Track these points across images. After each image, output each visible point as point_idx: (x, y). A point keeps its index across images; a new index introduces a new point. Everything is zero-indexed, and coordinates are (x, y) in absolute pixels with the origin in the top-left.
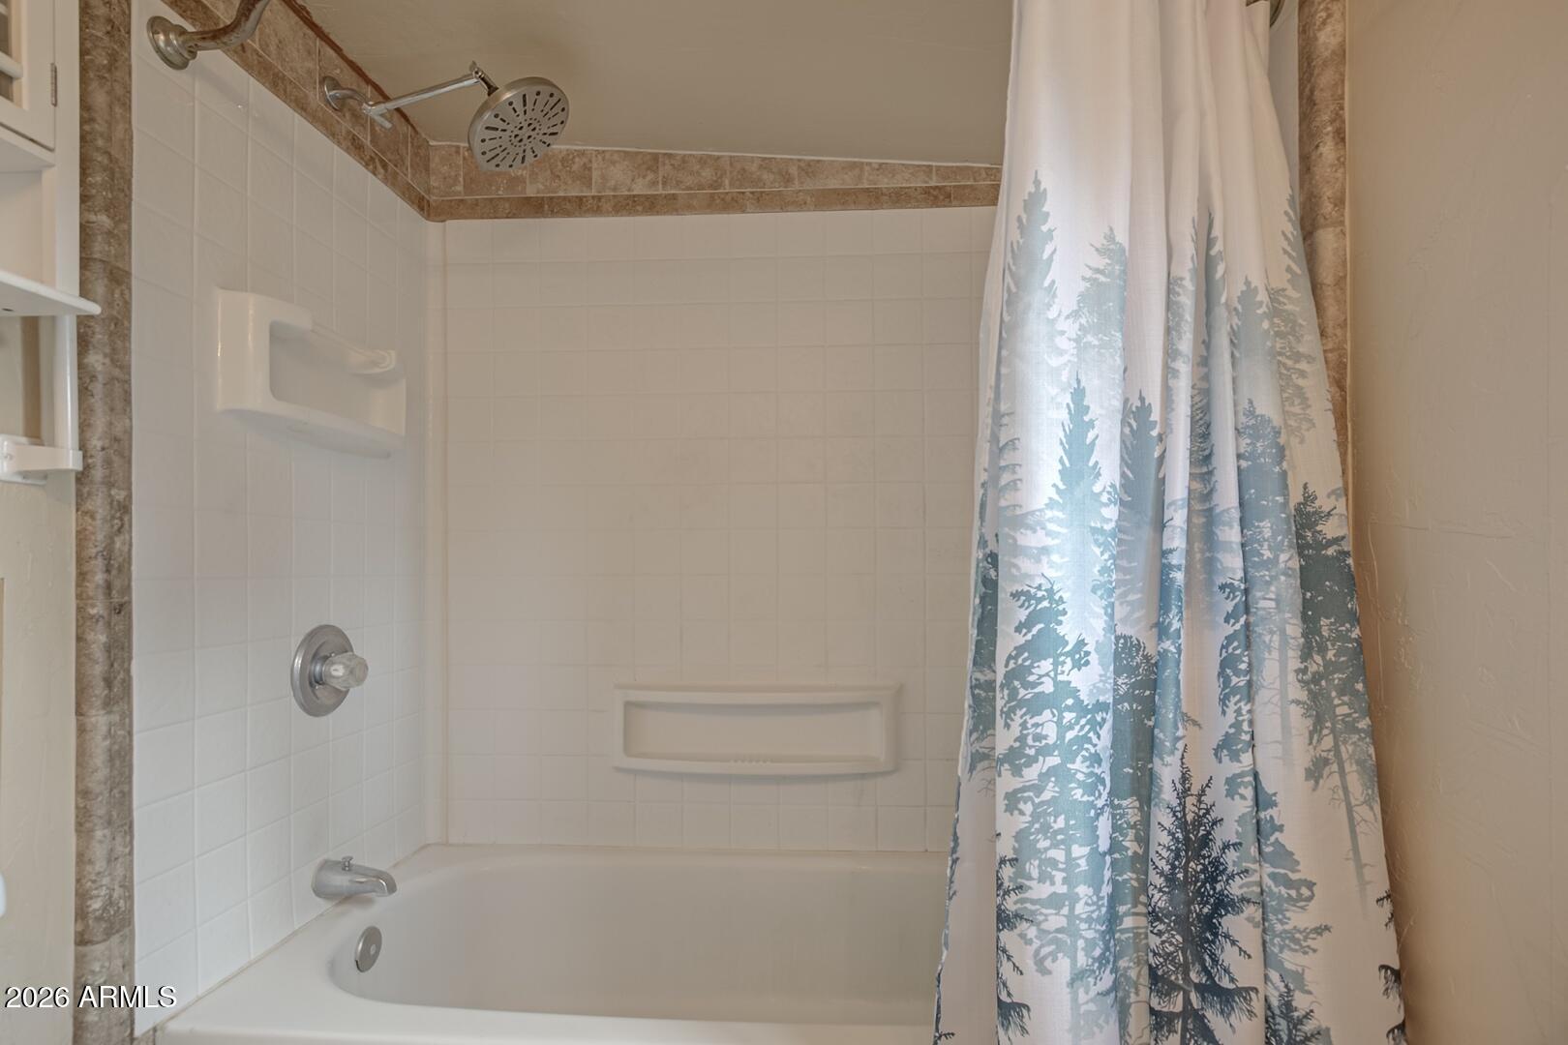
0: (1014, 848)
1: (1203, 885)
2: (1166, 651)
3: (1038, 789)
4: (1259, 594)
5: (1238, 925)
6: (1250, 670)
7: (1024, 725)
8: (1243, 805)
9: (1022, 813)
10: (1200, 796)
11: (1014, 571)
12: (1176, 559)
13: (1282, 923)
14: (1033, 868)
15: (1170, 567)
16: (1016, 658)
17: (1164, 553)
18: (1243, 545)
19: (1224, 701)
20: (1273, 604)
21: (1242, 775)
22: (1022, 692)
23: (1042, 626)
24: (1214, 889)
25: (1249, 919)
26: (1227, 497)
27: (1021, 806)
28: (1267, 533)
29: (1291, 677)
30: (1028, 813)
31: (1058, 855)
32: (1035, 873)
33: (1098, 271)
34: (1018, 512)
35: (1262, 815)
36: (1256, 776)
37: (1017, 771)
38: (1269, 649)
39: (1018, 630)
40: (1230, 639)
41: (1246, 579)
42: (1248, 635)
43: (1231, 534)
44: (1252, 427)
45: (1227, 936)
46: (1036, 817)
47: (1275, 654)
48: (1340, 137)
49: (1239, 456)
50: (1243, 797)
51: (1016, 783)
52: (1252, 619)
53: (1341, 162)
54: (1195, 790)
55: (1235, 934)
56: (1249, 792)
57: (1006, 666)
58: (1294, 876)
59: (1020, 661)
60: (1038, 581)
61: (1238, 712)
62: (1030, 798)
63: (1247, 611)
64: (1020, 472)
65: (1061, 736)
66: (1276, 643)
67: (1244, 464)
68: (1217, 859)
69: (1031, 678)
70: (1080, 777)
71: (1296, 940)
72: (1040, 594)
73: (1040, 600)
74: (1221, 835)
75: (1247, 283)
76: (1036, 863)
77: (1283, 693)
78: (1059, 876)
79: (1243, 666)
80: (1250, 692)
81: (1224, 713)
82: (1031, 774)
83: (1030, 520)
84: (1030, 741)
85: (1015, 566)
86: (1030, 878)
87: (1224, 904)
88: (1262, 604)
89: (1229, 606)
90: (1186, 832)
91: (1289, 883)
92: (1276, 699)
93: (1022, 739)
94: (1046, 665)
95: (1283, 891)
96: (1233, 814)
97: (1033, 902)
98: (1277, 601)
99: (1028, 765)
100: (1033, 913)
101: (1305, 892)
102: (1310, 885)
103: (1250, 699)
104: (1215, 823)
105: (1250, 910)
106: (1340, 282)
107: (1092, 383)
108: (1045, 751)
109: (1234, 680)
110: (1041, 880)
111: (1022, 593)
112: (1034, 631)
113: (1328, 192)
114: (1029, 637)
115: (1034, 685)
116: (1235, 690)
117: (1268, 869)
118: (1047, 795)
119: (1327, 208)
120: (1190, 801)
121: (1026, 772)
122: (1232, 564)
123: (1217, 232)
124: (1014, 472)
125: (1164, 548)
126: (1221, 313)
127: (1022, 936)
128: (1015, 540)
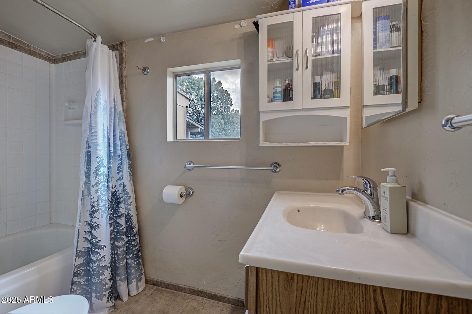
0: (97, 199)
1: (115, 201)
2: (111, 166)
3: (101, 188)
4: (123, 157)
5: (122, 205)
6: (122, 168)
7: (98, 178)
8: (122, 187)
9: (98, 193)
10: (114, 188)
11: (96, 153)
12: (112, 151)
13: (127, 202)
14: (100, 201)
15: (111, 153)
16: (97, 167)
17: (110, 151)
18: (121, 149)
19: (118, 173)
20: (125, 158)
21: (122, 183)
22: (98, 173)
23: (101, 162)
24: (117, 201)
25: (123, 203)
26: (118, 142)
27: (98, 192)
28: (124, 148)
29: (128, 168)
30: (99, 192)
31: (104, 198)
32: (101, 202)
33: (104, 104)
34: (97, 143)
35: (124, 188)
36: (123, 183)
37: (97, 186)
38: (125, 164)
39: (97, 163)
40: (119, 163)
41: (121, 155)
42: (121, 163)
43: (119, 148)
44: (122, 132)
45: (120, 207)
46: (100, 193)
47: (126, 165)
48: (126, 89)
49: (120, 136)
50: (122, 186)
51: (98, 188)
52: (122, 160)
53: (126, 93)
54: (113, 188)
55: (121, 206)
56: (122, 185)
57: (95, 169)
58: (129, 195)
59: (98, 168)
60: (101, 155)
61: (121, 174)
62: (100, 190)
63: (121, 159)
64: (98, 137)
65: (104, 179)
66: (126, 164)
67: (120, 137)
68: (118, 197)
69: (99, 171)
70: (106, 185)
71: (129, 204)
72: (101, 157)
73: (101, 158)
74: (118, 193)
75: (120, 110)
76: (101, 200)
77: (127, 170)
78: (104, 201)
79: (121, 167)
80: (122, 171)
81: (119, 174)
82: (100, 186)
83: (99, 145)
84: (100, 181)
85: (97, 152)
86: (100, 203)
87: (120, 203)
88: (124, 158)
89: (119, 159)
90: (113, 194)
91: (128, 197)
92: (126, 172)
93: (98, 181)
94: (102, 168)
95: (128, 198)
96: (120, 189)
97: (101, 207)
98: (126, 158)
99: (99, 185)
100: (101, 208)
101: (130, 197)
102: (130, 196)
103: (122, 172)
104: (117, 191)
105: (123, 202)
106: (126, 111)
107: (105, 123)
108: (102, 182)
109: (120, 169)
110: (102, 203)
111: (98, 157)
112: (100, 163)
113: (125, 97)
114: (99, 164)
115: (100, 172)
116: (120, 171)
117: (125, 196)
118: (102, 189)
119: (125, 99)
120: (113, 189)
121: (99, 186)
122: (119, 152)
123: (115, 101)
124: (96, 137)
125: (110, 150)
126: (117, 114)
127: (99, 213)
128: (97, 148)
